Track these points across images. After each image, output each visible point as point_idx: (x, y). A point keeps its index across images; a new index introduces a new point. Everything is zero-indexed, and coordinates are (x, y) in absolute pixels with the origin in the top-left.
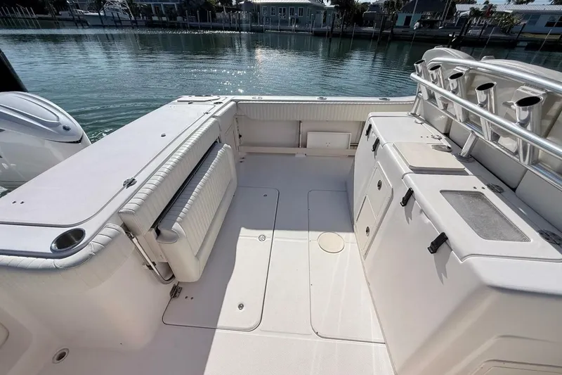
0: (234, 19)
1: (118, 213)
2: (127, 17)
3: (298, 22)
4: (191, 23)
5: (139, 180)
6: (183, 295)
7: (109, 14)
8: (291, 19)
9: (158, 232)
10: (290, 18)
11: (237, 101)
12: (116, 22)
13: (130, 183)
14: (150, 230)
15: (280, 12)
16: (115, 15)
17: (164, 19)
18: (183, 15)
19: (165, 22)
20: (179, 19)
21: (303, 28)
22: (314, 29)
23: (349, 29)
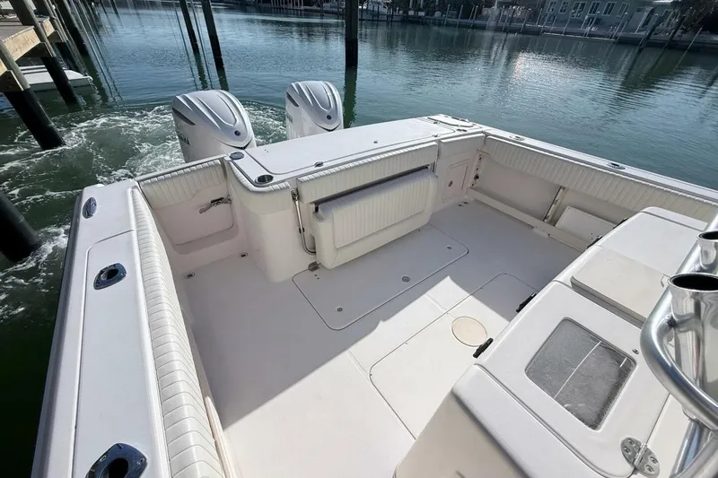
0: (504, 16)
1: (297, 178)
2: (385, 11)
3: (598, 22)
4: (449, 20)
5: (325, 165)
6: (316, 272)
7: (371, 8)
8: (589, 20)
9: (317, 210)
10: (586, 17)
11: (487, 135)
12: (374, 16)
13: (319, 165)
14: (311, 203)
15: (575, 8)
16: (376, 9)
17: (422, 14)
18: (443, 10)
19: (420, 17)
20: (438, 14)
21: (601, 33)
22: (620, 34)
23: (685, 36)
